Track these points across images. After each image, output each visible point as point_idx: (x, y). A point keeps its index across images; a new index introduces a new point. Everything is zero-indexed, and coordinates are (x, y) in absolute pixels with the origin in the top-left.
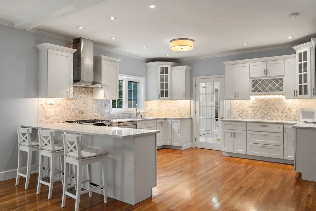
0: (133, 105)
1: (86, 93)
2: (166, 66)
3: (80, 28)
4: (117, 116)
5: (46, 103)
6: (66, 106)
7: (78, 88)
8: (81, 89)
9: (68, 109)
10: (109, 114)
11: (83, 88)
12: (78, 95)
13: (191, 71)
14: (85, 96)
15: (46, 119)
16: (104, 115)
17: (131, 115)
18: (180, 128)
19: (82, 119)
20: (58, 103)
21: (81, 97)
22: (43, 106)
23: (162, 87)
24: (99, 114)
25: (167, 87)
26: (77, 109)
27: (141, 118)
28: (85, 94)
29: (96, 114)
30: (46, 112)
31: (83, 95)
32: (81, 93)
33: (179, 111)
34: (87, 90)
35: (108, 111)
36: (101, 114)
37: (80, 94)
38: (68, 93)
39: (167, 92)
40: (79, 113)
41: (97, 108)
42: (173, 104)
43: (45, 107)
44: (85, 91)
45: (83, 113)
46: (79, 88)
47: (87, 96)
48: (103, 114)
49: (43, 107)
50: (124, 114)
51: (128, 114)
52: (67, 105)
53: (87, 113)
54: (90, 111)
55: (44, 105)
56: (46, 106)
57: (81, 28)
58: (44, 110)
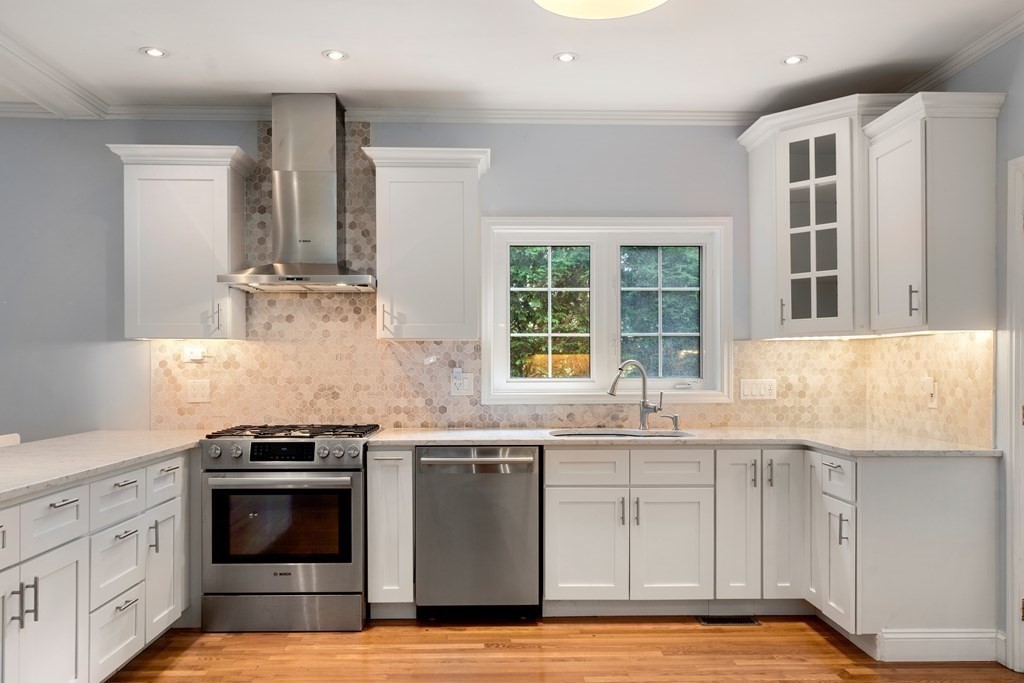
0: (664, 366)
1: (352, 315)
2: (823, 131)
3: (151, 52)
4: (523, 415)
5: (177, 358)
6: (258, 367)
7: (310, 299)
8: (325, 301)
9: (265, 379)
10: (475, 402)
11: (336, 297)
12: (313, 325)
13: (1001, 118)
14: (348, 326)
15: (181, 412)
16: (443, 410)
17: (621, 415)
18: (848, 513)
19: (329, 419)
20: (225, 359)
21: (326, 334)
22: (168, 366)
23: (799, 261)
24: (420, 402)
25: (828, 258)
26: (308, 381)
27: (670, 430)
28: (345, 319)
29: (402, 403)
30: (178, 388)
31: (334, 326)
32: (326, 318)
33: (942, 401)
34: (352, 303)
35: (472, 393)
36: (429, 402)
37: (322, 322)
38: (211, 319)
39: (829, 287)
40: (316, 396)
41: (409, 377)
42: (917, 356)
43: (176, 371)
44: (346, 306)
45: (335, 395)
46: (316, 297)
47: (356, 326)
48: (437, 402)
49: (168, 373)
50: (570, 410)
51: (602, 411)
52: (263, 365)
53: (355, 396)
54: (368, 387)
55: (172, 364)
56: (180, 367)
57: (155, 53)
58: (173, 380)
